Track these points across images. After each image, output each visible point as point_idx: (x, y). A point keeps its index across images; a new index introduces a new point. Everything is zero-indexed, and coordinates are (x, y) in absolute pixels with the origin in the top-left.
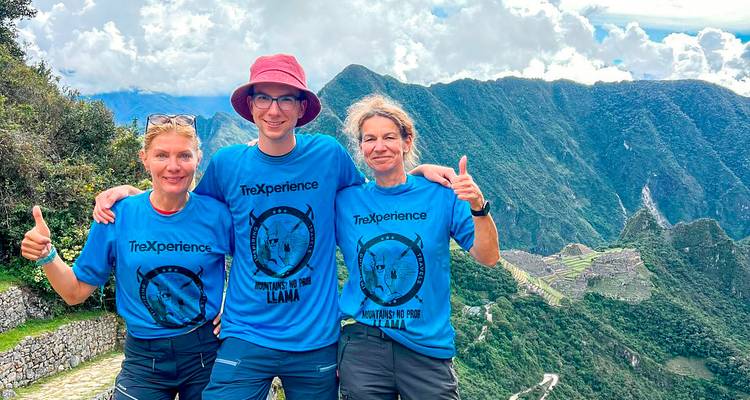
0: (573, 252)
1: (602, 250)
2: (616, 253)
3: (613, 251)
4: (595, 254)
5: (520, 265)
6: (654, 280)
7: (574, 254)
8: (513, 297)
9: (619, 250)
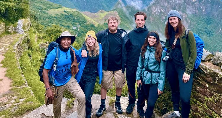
0: (101, 12)
1: (108, 12)
2: (112, 13)
3: (111, 12)
4: (107, 13)
5: (87, 15)
6: (121, 19)
7: (101, 13)
8: (85, 24)
9: (113, 12)
